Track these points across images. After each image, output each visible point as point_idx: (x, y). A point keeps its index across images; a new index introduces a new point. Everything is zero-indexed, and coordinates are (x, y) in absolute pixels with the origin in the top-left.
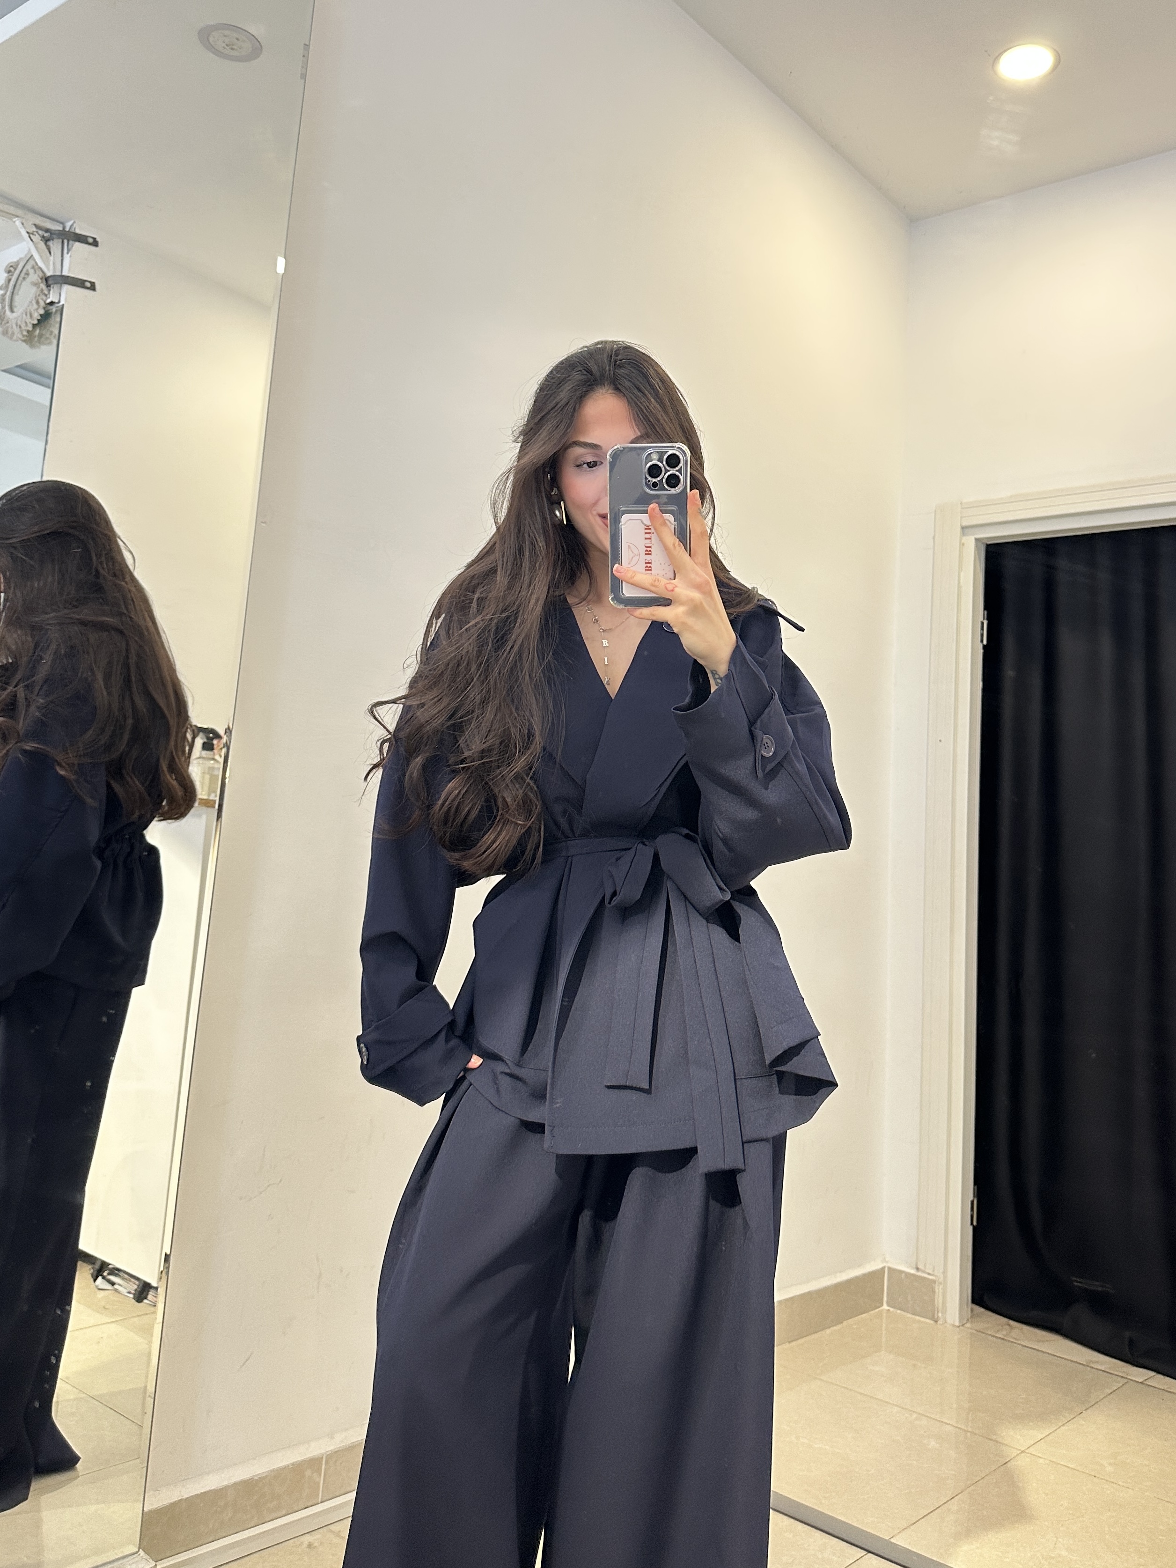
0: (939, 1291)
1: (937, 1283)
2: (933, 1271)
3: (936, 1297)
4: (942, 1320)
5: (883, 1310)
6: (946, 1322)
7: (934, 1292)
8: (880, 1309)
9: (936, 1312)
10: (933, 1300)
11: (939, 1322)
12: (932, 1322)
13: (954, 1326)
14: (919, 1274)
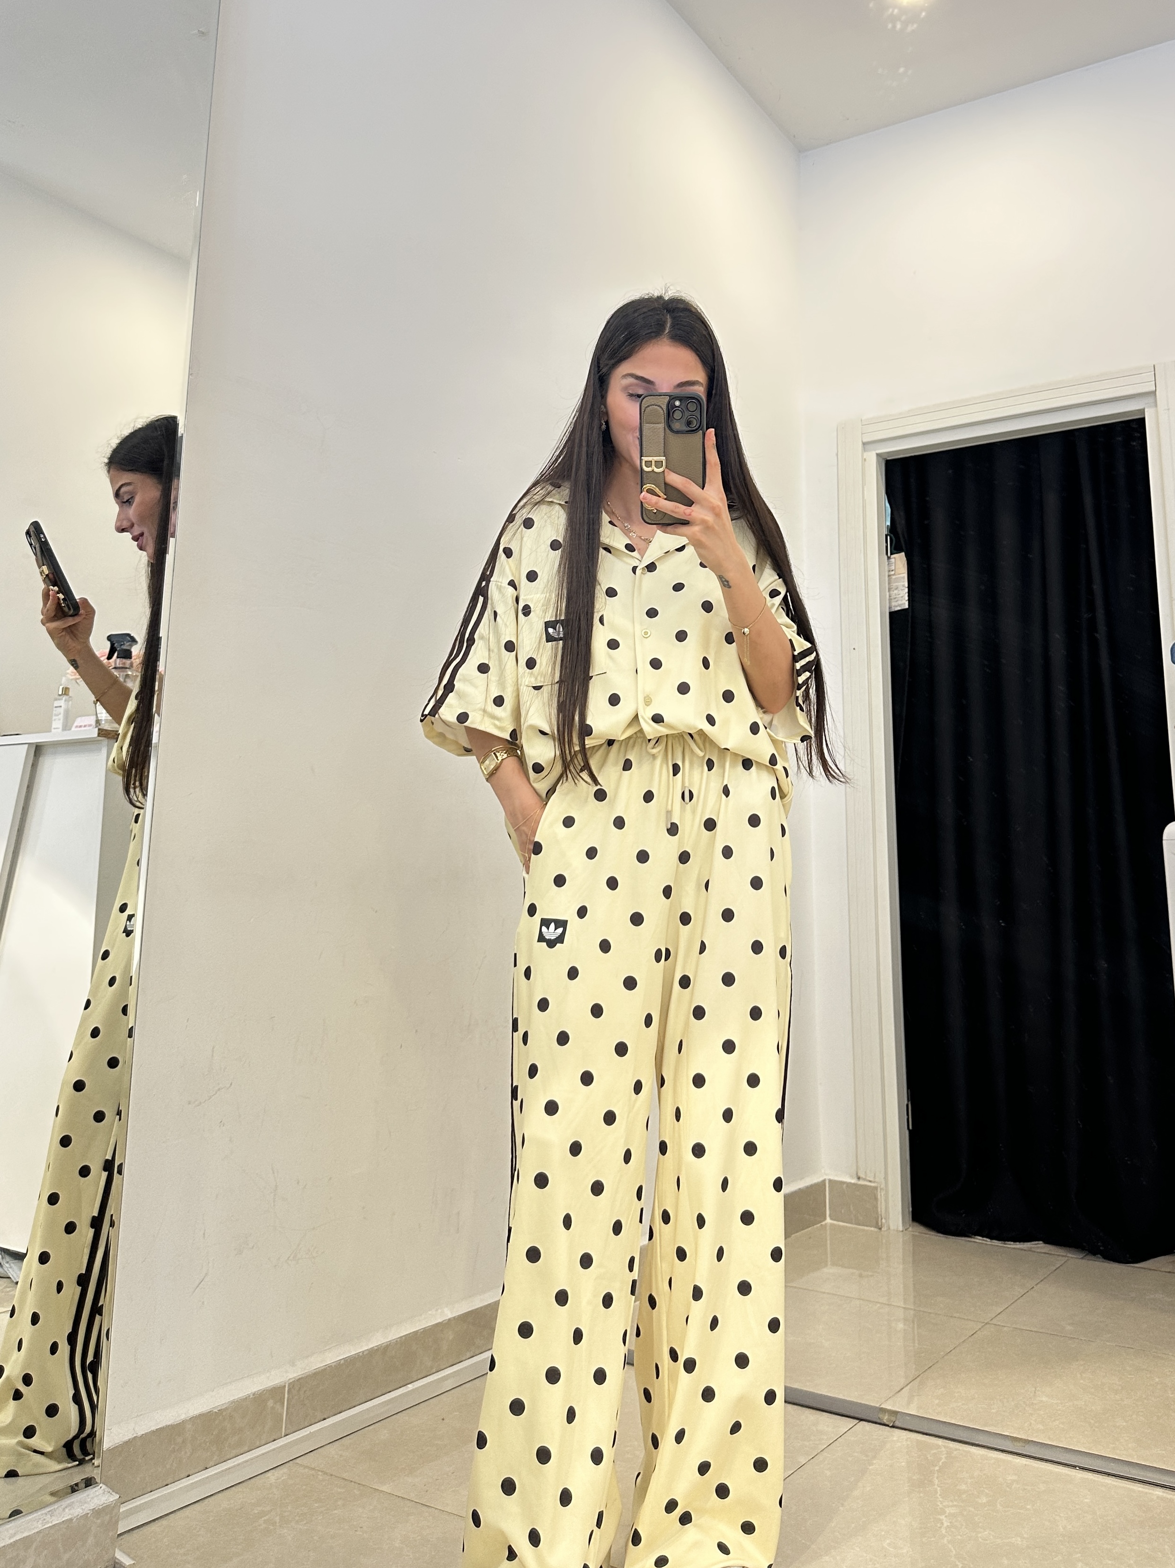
0: (881, 1200)
1: (879, 1190)
2: (875, 1177)
3: (879, 1203)
4: (886, 1226)
5: (826, 1224)
6: (889, 1228)
7: (876, 1199)
8: (823, 1223)
9: (880, 1219)
10: (877, 1208)
11: (883, 1229)
12: (876, 1230)
13: (897, 1231)
14: (861, 1182)
